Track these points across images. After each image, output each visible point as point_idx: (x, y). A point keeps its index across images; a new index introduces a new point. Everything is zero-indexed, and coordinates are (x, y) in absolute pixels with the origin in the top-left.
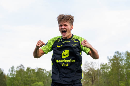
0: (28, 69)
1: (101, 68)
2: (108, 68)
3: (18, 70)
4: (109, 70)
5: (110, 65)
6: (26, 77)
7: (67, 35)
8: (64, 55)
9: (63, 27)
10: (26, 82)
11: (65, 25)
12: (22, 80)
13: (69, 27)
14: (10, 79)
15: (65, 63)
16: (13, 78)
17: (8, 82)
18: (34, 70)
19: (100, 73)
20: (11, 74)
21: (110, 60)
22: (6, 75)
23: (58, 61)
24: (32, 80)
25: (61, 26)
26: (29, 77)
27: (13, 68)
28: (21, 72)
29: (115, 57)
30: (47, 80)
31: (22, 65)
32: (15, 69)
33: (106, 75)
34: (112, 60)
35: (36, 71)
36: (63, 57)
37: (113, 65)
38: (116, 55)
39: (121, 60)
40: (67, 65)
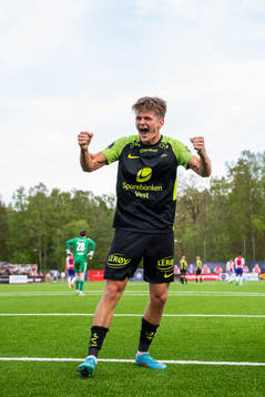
0: (55, 192)
1: (212, 188)
2: (227, 186)
3: (34, 194)
4: (230, 191)
5: (230, 180)
6: (49, 211)
7: (149, 136)
10: (51, 222)
11: (147, 118)
12: (41, 216)
14: (17, 215)
15: (143, 192)
16: (22, 213)
17: (11, 221)
18: (67, 195)
19: (210, 197)
20: (17, 204)
21: (231, 171)
22: (7, 206)
23: (127, 187)
24: (64, 218)
25: (138, 118)
26: (58, 210)
27: (20, 191)
28: (38, 199)
29: (241, 162)
30: (97, 216)
31: (41, 184)
32: (26, 193)
33: (221, 201)
34: (234, 169)
35: (72, 196)
37: (239, 179)
38: (246, 157)
40: (146, 196)
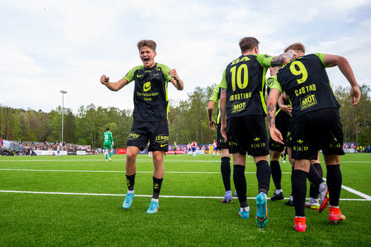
0: (100, 108)
1: (181, 106)
2: (188, 106)
3: (88, 109)
4: (190, 108)
5: (190, 102)
6: (97, 118)
8: (146, 88)
9: (145, 54)
10: (97, 123)
11: (148, 52)
12: (93, 121)
13: (152, 54)
14: (80, 120)
15: (148, 97)
16: (83, 119)
17: (77, 123)
18: (106, 110)
19: (180, 111)
20: (80, 114)
21: (191, 97)
22: (75, 115)
23: (139, 94)
24: (104, 121)
25: (143, 53)
26: (101, 117)
27: (82, 107)
28: (91, 111)
29: (196, 93)
30: (121, 120)
31: (92, 105)
32: (85, 108)
33: (185, 114)
34: (192, 96)
35: (108, 110)
36: (145, 90)
37: (194, 102)
38: (197, 90)
39: (202, 96)
40: (150, 99)
